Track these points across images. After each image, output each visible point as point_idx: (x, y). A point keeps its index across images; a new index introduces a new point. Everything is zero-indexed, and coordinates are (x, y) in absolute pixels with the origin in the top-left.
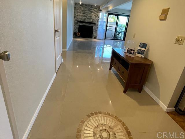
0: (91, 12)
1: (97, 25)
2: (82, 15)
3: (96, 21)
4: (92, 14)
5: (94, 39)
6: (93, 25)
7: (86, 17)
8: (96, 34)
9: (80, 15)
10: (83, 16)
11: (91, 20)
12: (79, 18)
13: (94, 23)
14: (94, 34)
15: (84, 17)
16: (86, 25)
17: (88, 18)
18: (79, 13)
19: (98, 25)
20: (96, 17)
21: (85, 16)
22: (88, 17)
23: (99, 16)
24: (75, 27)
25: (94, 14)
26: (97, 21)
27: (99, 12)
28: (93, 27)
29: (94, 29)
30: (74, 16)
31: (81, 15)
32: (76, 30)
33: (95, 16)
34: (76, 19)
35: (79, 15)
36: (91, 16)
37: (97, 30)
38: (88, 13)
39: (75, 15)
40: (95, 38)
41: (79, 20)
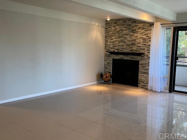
0: (134, 31)
1: (146, 57)
2: (118, 40)
3: (144, 49)
4: (136, 35)
5: (142, 88)
6: (137, 58)
7: (123, 44)
8: (147, 78)
9: (114, 40)
10: (120, 42)
11: (134, 48)
12: (112, 46)
13: (140, 54)
14: (141, 77)
15: (121, 44)
16: (126, 58)
17: (128, 45)
18: (113, 38)
19: (149, 58)
20: (144, 39)
21: (122, 41)
22: (129, 43)
23: (150, 38)
24: (106, 63)
25: (139, 35)
26: (146, 49)
27: (150, 28)
28: (139, 61)
29: (140, 66)
30: (105, 44)
31: (116, 41)
32: (107, 68)
33: (142, 38)
34: (107, 48)
35: (112, 41)
36: (133, 40)
37: (147, 67)
38: (127, 35)
39: (106, 41)
40: (145, 87)
41: (112, 50)
